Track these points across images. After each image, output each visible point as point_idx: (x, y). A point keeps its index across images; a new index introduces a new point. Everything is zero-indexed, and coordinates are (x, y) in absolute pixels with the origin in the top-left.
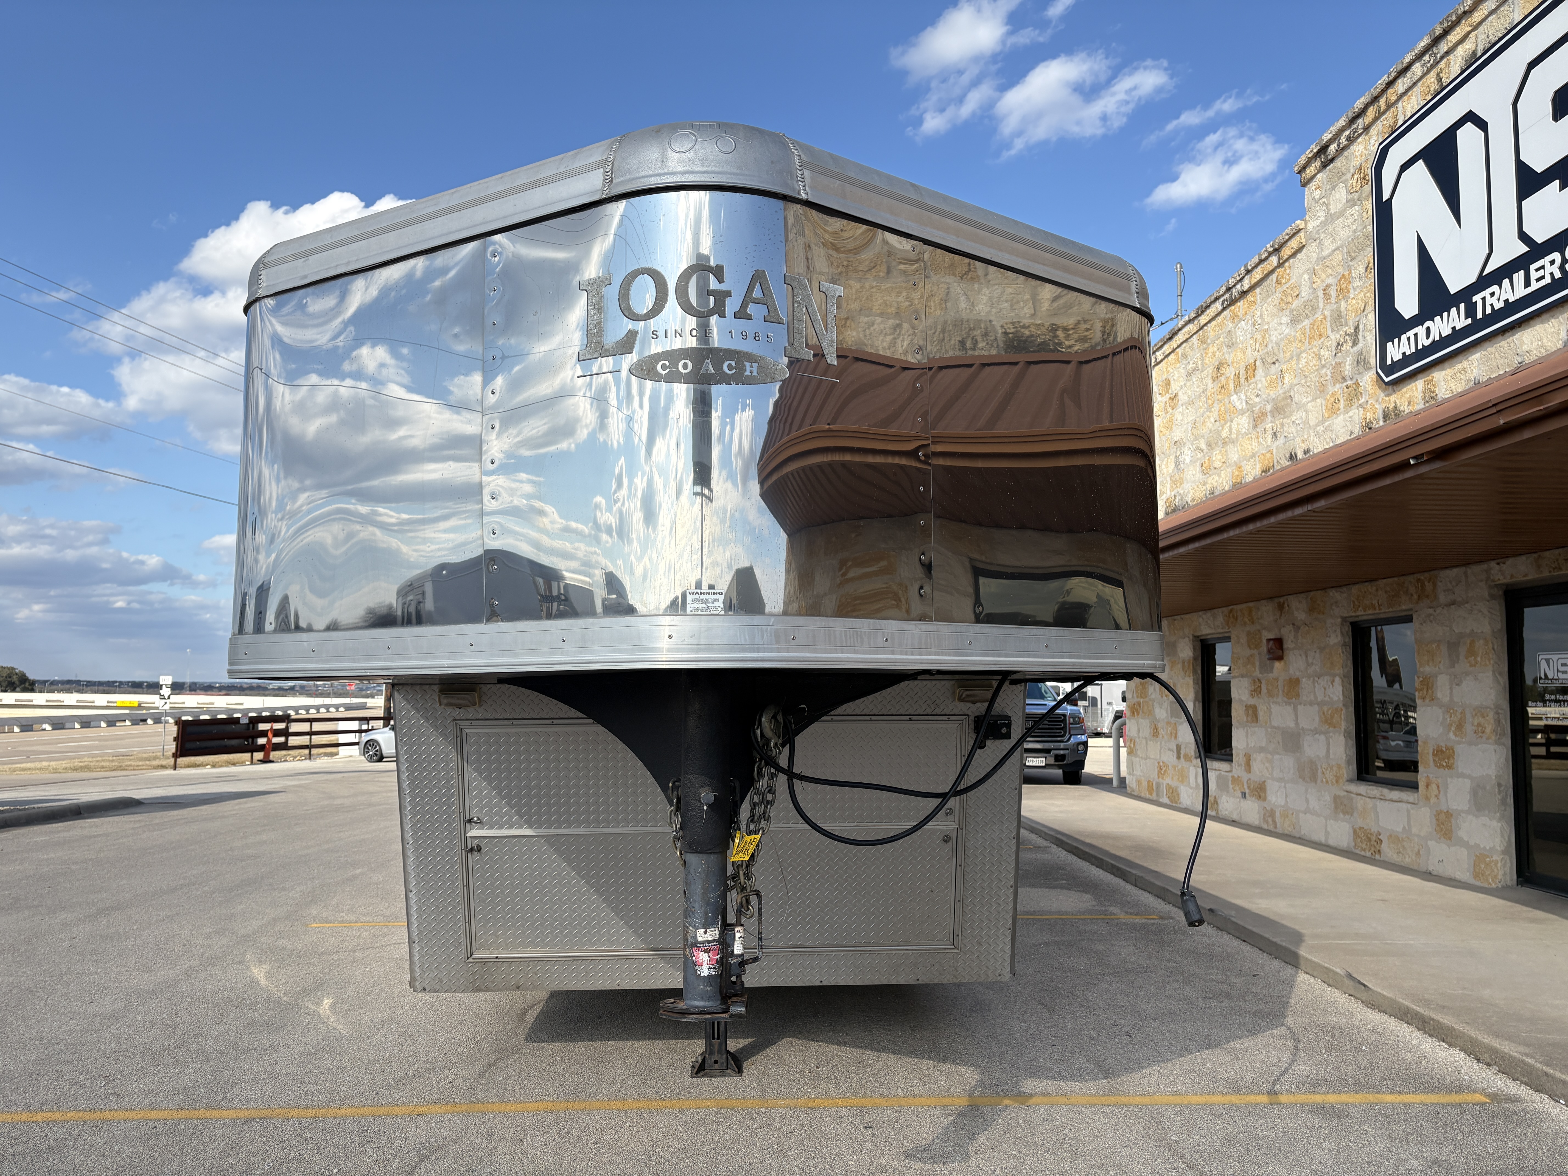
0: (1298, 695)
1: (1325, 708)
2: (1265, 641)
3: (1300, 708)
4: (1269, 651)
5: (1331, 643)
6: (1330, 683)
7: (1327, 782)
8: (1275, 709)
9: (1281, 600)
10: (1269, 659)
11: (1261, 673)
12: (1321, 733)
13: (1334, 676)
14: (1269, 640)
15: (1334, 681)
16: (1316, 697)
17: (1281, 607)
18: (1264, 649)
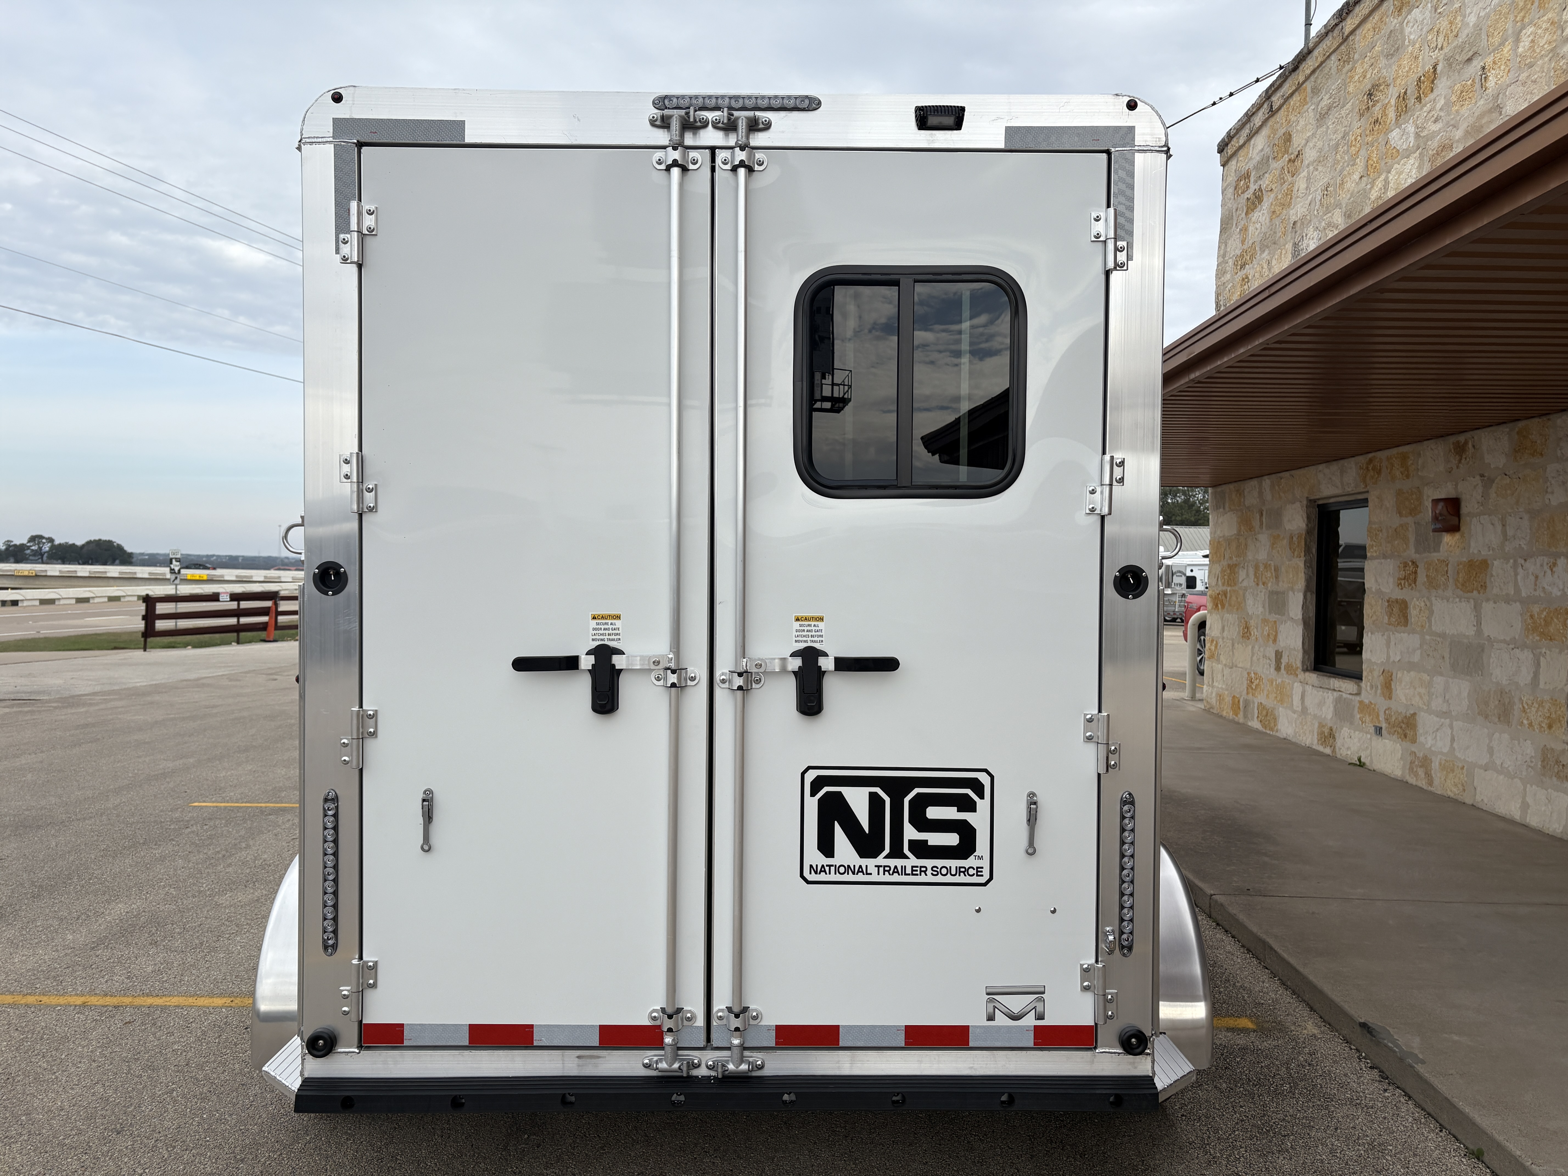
0: (1484, 586)
1: (1536, 609)
2: (1428, 504)
3: (1487, 608)
4: (1436, 518)
5: (1554, 503)
6: (1545, 568)
7: (1531, 725)
8: (1439, 605)
9: (1462, 438)
10: (1435, 531)
11: (1417, 552)
12: (1524, 646)
13: (1556, 556)
14: (1436, 502)
15: (1554, 564)
16: (1517, 590)
17: (1460, 450)
18: (1427, 513)
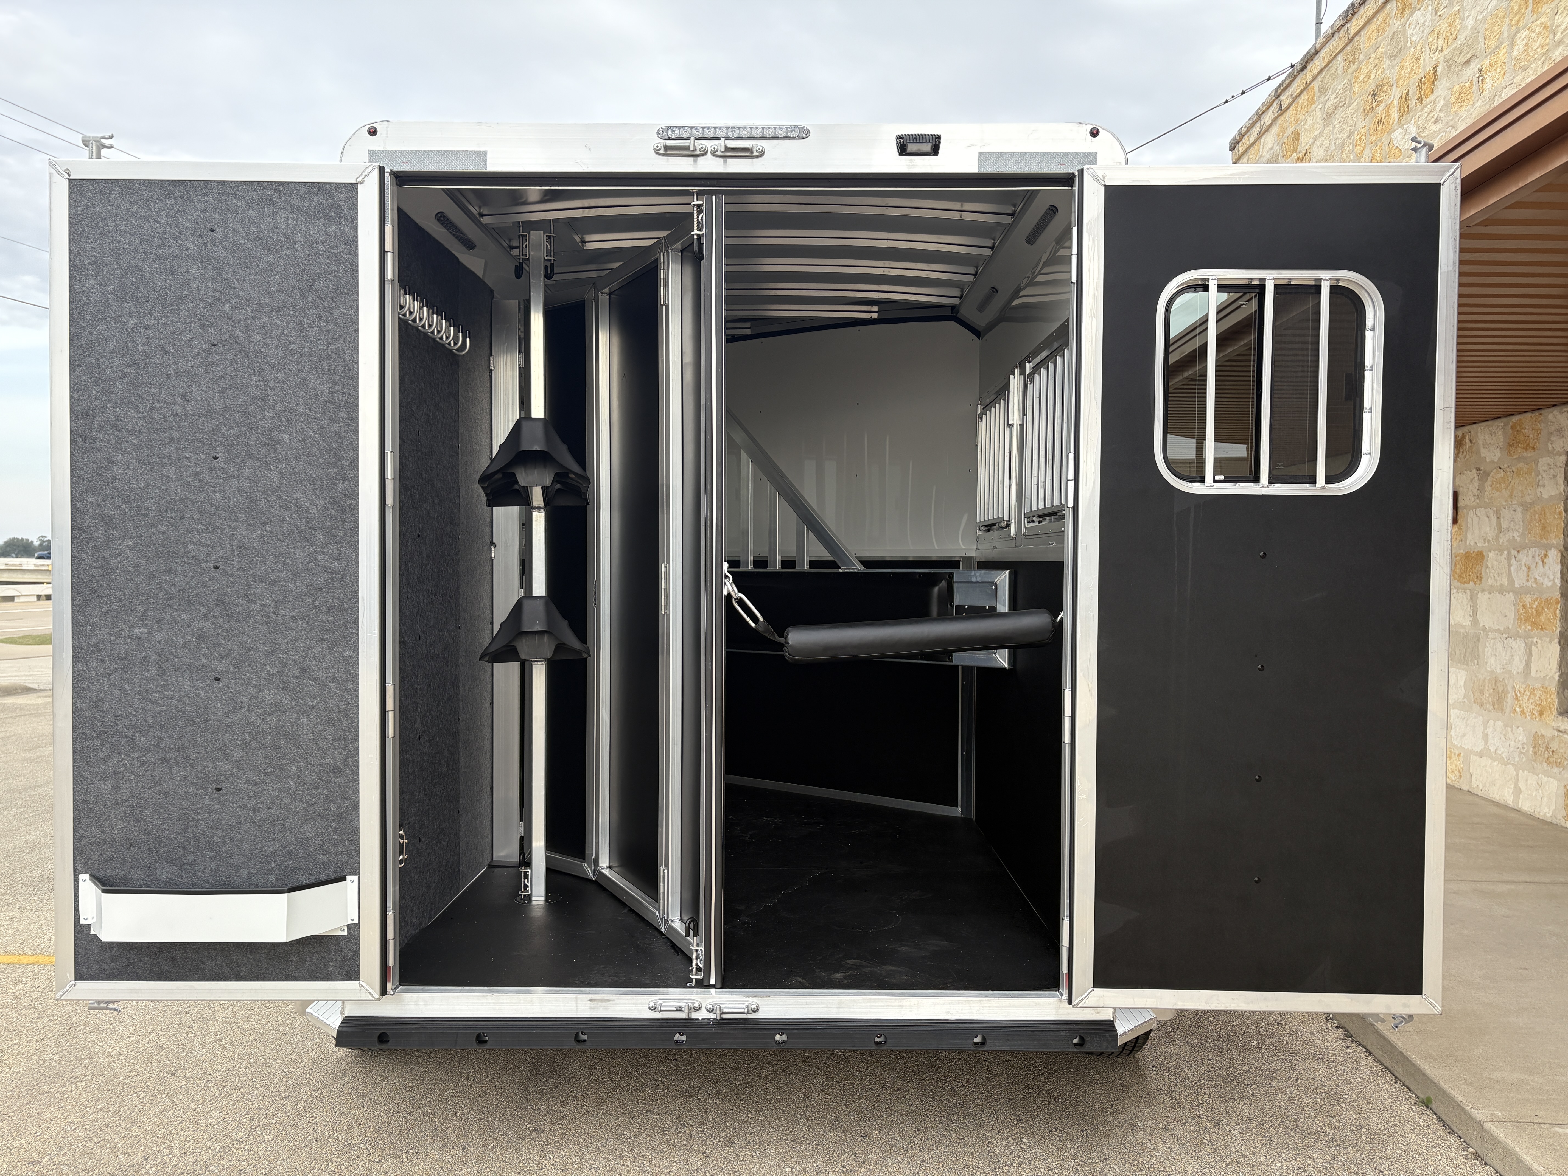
0: (1480, 578)
1: (1528, 599)
3: (1483, 598)
5: (1545, 496)
6: (1537, 559)
7: (1523, 712)
9: (1460, 432)
12: (1517, 636)
13: (1548, 547)
15: (1546, 556)
16: (1511, 581)
17: (1459, 444)
